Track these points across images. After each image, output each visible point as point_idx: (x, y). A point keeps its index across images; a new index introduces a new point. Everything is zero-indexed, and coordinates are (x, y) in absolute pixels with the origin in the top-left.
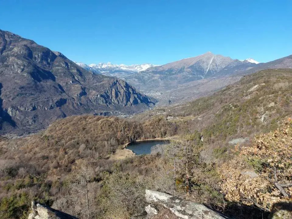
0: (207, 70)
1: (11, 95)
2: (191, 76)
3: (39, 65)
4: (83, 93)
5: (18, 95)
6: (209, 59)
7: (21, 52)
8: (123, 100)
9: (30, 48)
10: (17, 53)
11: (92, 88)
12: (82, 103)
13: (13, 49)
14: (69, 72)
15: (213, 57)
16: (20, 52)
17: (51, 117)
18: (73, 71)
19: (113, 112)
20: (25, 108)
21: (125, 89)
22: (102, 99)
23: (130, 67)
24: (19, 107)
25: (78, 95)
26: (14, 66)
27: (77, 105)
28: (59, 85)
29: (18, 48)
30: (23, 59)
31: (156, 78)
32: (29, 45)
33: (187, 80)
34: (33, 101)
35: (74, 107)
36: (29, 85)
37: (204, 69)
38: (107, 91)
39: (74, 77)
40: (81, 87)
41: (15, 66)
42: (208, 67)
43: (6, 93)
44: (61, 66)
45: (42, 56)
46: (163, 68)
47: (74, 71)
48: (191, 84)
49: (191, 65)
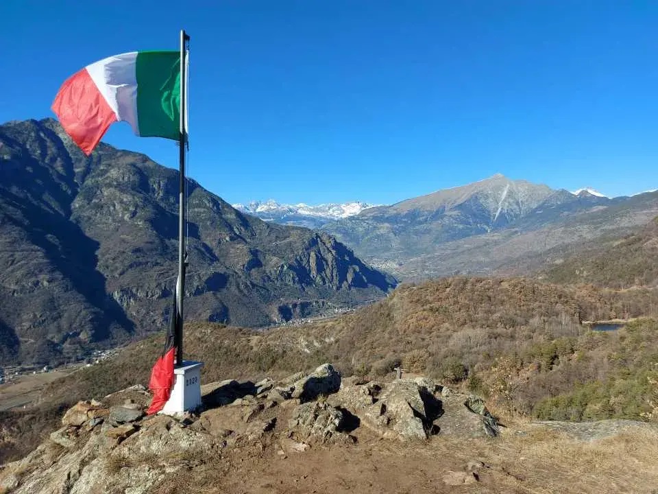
0: (497, 214)
1: (117, 265)
2: (461, 226)
3: (162, 204)
4: (255, 262)
5: (131, 266)
6: (499, 188)
7: (126, 178)
8: (332, 275)
9: (143, 170)
10: (116, 180)
11: (269, 250)
12: (255, 282)
13: (106, 171)
14: (221, 218)
15: (508, 185)
16: (123, 178)
17: (200, 311)
18: (229, 216)
19: (317, 302)
20: (147, 293)
21: (334, 252)
22: (292, 274)
23: (318, 210)
24: (134, 290)
25: (244, 265)
26: (114, 206)
27: (247, 286)
28: (205, 246)
29: (119, 169)
30: (133, 192)
31: (382, 231)
32: (140, 165)
33: (453, 235)
34: (160, 277)
35: (241, 291)
36: (149, 245)
37: (489, 212)
38: (300, 258)
39: (231, 229)
40: (250, 249)
41: (118, 207)
42: (499, 205)
43: (107, 261)
44: (205, 207)
45: (166, 185)
46: (396, 210)
47: (231, 217)
48: (465, 244)
49: (460, 202)
